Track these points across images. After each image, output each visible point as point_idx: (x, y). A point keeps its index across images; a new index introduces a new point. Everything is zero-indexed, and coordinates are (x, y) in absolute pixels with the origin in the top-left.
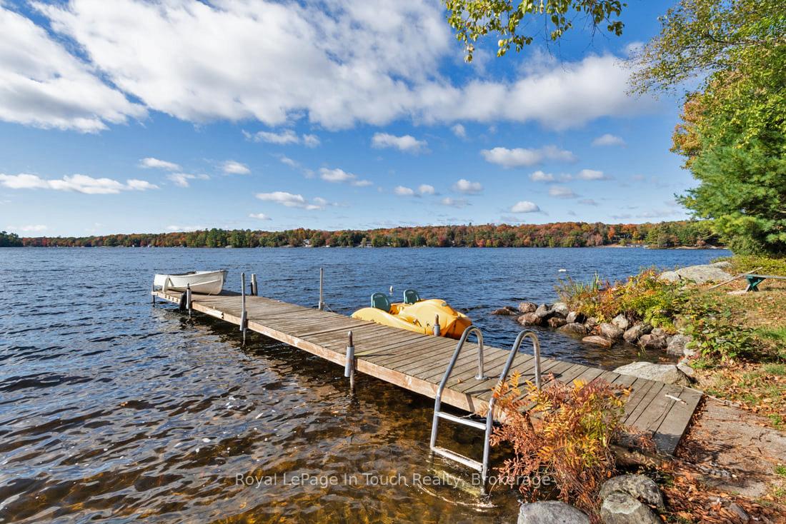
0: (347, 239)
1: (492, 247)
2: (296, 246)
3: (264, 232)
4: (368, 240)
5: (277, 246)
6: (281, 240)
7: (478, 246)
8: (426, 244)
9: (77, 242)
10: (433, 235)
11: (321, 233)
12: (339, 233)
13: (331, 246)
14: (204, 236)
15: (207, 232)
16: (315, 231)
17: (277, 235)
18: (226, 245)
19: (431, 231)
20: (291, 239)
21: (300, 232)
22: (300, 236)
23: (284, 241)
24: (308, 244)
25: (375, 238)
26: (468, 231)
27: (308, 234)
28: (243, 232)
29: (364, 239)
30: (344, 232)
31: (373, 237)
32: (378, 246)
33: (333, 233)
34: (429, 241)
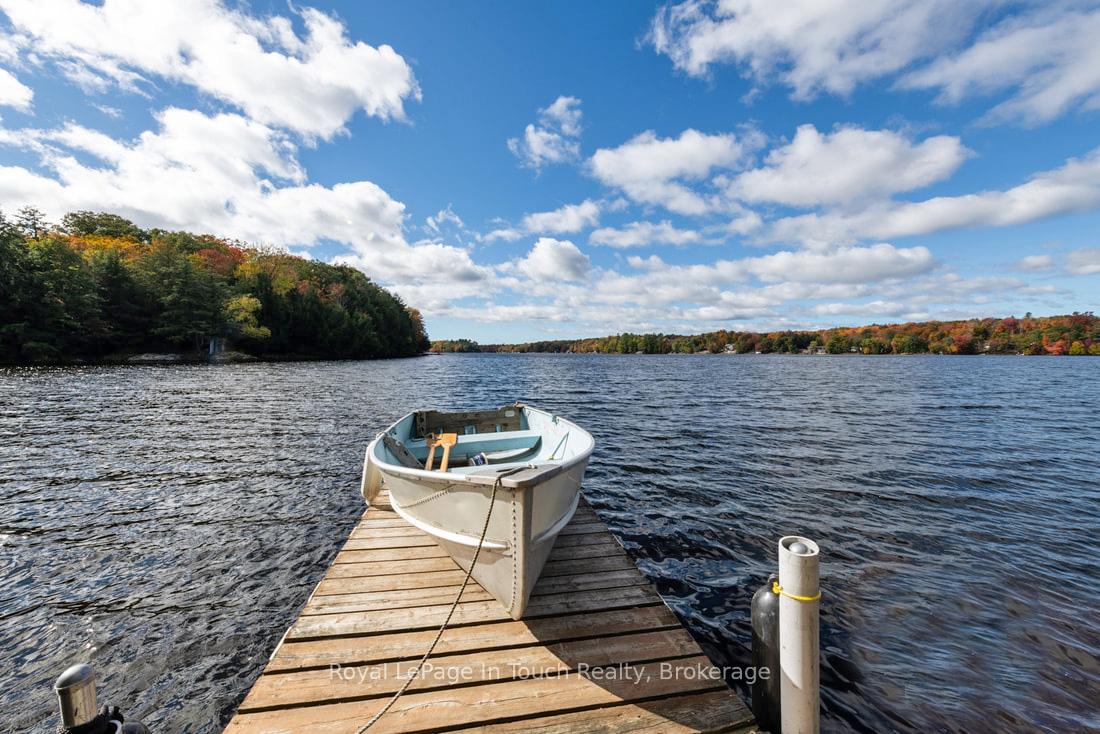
0: (786, 342)
1: (1087, 354)
2: (715, 351)
3: (677, 336)
4: (821, 344)
5: (692, 352)
6: (697, 344)
7: (1047, 353)
8: (927, 350)
9: (516, 349)
10: (942, 336)
11: (749, 336)
12: (774, 334)
13: (762, 353)
14: (615, 341)
15: (618, 337)
16: (740, 334)
17: (692, 339)
18: (637, 350)
19: (937, 330)
20: (710, 344)
21: (720, 335)
22: (721, 340)
23: (701, 346)
24: (730, 349)
25: (831, 341)
26: (1021, 326)
27: (731, 337)
28: (655, 336)
29: (813, 343)
30: (783, 334)
31: (828, 341)
32: (836, 353)
33: (766, 335)
34: (933, 345)
